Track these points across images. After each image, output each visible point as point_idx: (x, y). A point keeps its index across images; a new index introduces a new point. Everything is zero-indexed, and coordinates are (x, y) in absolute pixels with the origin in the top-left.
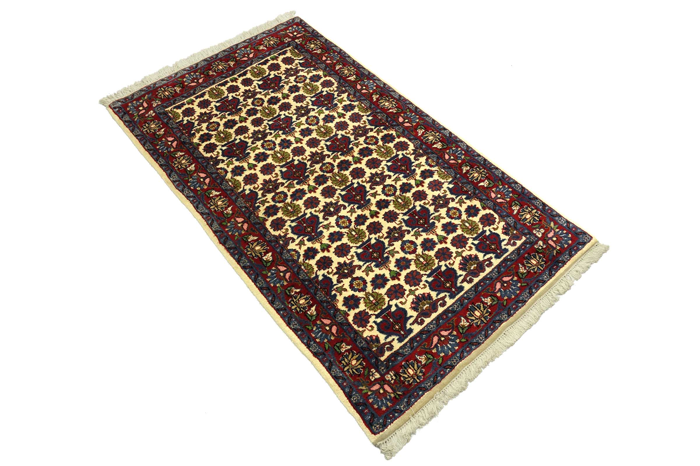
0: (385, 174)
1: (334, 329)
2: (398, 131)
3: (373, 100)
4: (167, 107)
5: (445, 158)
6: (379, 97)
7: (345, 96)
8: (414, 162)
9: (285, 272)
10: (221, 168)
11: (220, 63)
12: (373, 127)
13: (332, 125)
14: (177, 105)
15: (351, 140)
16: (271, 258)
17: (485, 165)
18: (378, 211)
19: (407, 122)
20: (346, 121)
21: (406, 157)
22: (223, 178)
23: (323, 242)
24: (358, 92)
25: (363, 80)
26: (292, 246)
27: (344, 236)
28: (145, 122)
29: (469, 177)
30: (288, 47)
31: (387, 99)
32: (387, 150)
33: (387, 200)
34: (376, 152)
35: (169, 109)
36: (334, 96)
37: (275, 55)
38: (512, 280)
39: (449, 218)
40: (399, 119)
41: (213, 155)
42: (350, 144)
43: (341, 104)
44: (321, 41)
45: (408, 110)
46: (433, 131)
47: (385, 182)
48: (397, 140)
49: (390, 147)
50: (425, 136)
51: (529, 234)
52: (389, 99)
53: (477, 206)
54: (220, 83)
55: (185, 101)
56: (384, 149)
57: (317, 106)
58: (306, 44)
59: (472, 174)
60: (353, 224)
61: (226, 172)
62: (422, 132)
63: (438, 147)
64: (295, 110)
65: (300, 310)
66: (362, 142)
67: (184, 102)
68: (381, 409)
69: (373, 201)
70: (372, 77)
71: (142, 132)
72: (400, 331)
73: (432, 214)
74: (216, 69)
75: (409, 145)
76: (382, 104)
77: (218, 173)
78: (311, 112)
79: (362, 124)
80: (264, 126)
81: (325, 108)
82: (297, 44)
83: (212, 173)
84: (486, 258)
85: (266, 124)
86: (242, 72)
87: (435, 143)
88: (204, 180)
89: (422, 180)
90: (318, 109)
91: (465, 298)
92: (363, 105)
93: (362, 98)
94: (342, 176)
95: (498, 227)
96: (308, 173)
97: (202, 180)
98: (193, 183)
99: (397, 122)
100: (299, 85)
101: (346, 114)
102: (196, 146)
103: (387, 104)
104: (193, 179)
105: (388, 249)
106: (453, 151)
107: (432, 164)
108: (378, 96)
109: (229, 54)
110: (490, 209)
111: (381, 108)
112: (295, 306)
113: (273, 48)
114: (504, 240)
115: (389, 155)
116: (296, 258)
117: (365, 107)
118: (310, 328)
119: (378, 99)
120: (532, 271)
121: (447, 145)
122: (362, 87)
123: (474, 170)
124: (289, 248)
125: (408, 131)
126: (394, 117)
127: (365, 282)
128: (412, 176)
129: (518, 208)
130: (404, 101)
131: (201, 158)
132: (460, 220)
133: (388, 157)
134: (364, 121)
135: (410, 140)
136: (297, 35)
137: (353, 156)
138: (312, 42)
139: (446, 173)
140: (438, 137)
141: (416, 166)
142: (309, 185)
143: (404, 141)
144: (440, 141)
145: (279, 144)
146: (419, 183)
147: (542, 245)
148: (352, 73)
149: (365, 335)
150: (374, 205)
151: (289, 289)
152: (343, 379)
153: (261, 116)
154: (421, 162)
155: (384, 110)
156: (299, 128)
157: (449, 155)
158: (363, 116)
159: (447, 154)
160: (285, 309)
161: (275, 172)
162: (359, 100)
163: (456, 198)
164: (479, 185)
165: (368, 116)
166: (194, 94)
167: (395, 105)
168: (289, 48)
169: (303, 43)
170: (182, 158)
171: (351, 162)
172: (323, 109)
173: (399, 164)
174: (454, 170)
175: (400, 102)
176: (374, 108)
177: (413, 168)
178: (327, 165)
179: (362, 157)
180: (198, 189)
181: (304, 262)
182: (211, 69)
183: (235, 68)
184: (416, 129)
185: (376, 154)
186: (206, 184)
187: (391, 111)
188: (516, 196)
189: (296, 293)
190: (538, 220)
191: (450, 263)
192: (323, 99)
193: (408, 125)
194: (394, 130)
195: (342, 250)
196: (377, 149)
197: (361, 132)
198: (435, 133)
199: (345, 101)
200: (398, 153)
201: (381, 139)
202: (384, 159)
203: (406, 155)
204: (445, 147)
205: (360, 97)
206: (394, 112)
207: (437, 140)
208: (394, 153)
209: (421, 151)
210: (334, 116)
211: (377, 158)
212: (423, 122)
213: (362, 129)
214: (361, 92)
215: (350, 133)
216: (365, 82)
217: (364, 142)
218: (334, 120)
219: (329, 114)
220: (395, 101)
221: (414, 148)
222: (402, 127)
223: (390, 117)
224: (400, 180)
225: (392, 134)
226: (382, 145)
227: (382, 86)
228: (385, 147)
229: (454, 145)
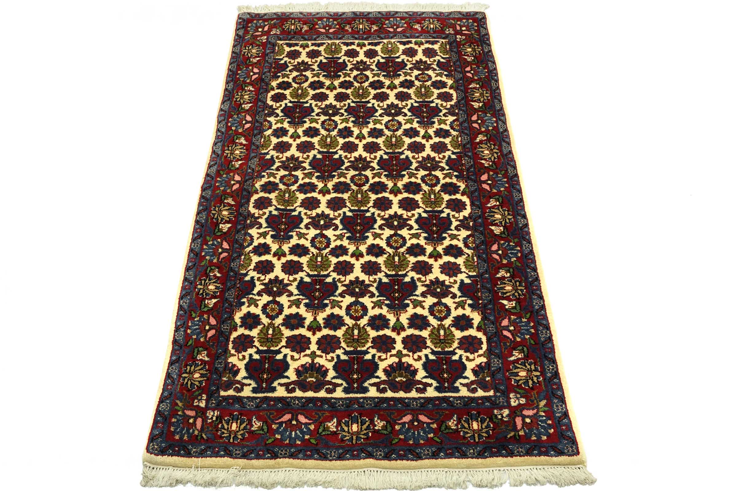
0: (409, 222)
1: (212, 333)
2: (469, 188)
3: (476, 139)
4: (280, 40)
5: (491, 246)
6: (485, 140)
7: (451, 118)
8: (451, 230)
9: (224, 250)
10: (269, 122)
11: (364, 22)
12: (447, 168)
13: (407, 141)
14: (291, 42)
15: (411, 167)
16: (227, 229)
17: (530, 284)
18: (365, 254)
19: (488, 184)
20: (426, 146)
21: (450, 219)
22: (261, 132)
23: (282, 248)
24: (468, 123)
25: (486, 113)
26: (253, 232)
27: (308, 256)
28: (251, 44)
29: (498, 285)
30: (444, 38)
31: (493, 147)
32: (437, 199)
33: (385, 250)
34: (423, 194)
35: (281, 42)
36: (439, 113)
37: (423, 40)
38: (428, 424)
39: (429, 312)
40: (483, 176)
41: (274, 105)
42: (404, 171)
43: (439, 125)
44: (482, 50)
45: (503, 172)
46: (508, 211)
47: (400, 230)
48: (458, 196)
49: (443, 199)
50: (493, 210)
51: (503, 393)
52: (494, 149)
53: (473, 321)
54: (347, 41)
55: (301, 42)
56: (435, 196)
57: (412, 113)
58: (463, 45)
59: (505, 284)
60: (328, 250)
61: (270, 127)
62: (495, 203)
63: (495, 232)
64: (387, 105)
65: (202, 294)
66: (419, 176)
67: (299, 43)
68: (174, 436)
69: (370, 241)
70: (499, 115)
71: (241, 51)
72: (263, 382)
73: (416, 295)
74: (356, 26)
75: (466, 209)
76: (480, 150)
77: (262, 124)
78: (401, 116)
79: (439, 158)
80: (344, 104)
81: (418, 120)
82: (455, 41)
83: (257, 121)
84: (424, 380)
85: (347, 104)
86: (376, 41)
87: (496, 225)
88: (246, 123)
89: (442, 253)
90: (410, 117)
91: (358, 403)
92: (460, 139)
93: (466, 131)
94: (366, 197)
95: (474, 360)
96: (336, 174)
97: (244, 122)
98: (235, 120)
99: (476, 177)
100: (417, 83)
101: (434, 138)
102: (270, 89)
103: (487, 152)
104: (238, 117)
105: (335, 298)
106: (509, 245)
107: (470, 245)
108: (485, 138)
109: (380, 18)
110: (485, 334)
111: (476, 153)
112: (202, 287)
113: (428, 32)
114: (466, 378)
115: (433, 206)
116: (246, 244)
117: (460, 143)
118: (194, 315)
119: (481, 142)
120: (462, 434)
121: (508, 235)
122: (478, 120)
123: (511, 282)
124: (250, 231)
125: (479, 194)
126: (480, 171)
127: (281, 311)
128: (435, 242)
129: (520, 356)
130: (508, 160)
131: (263, 102)
132: (439, 323)
133: (430, 207)
134: (444, 157)
135: (472, 204)
136: (465, 30)
137: (395, 185)
138: (473, 46)
139: (476, 264)
140: (508, 221)
141: (449, 236)
142: (326, 185)
143: (465, 202)
144: (505, 227)
145: (339, 130)
146: (435, 254)
147: (504, 415)
148: (482, 99)
149: (231, 360)
150: (366, 246)
151: (213, 268)
152: (173, 382)
153: (350, 94)
154: (459, 235)
155: (476, 157)
156: (374, 125)
157: (499, 247)
158: (449, 150)
159: (498, 245)
160: (191, 283)
161: (309, 154)
162: (461, 132)
163: (460, 297)
164: (501, 301)
165: (453, 153)
166: (315, 40)
167: (495, 158)
168: (444, 41)
169: (463, 42)
170: (249, 93)
171: (388, 188)
172: (416, 120)
173: (435, 222)
174: (488, 266)
175: (504, 159)
176: (468, 148)
177: (444, 235)
178: (363, 177)
179: (403, 191)
180: (234, 128)
181: (249, 253)
182: (350, 24)
183: (373, 34)
184: (491, 198)
185: (422, 196)
186: (243, 128)
187: (483, 162)
188: (532, 342)
189: (215, 276)
190: (531, 386)
191: (380, 357)
192: (425, 110)
193: (487, 187)
194: (466, 183)
195: (292, 267)
196: (428, 192)
197: (429, 165)
198: (509, 214)
199: (446, 124)
200: (445, 210)
201: (443, 184)
202: (424, 207)
203: (451, 217)
204: (503, 236)
205: (466, 129)
206: (486, 165)
207: (503, 223)
208: (440, 207)
209: (471, 224)
210: (419, 134)
211: (418, 201)
212: (506, 195)
213: (434, 163)
214: (471, 124)
215: (418, 160)
216: (487, 116)
217: (422, 176)
218: (414, 137)
219: (415, 128)
220: (499, 154)
221: (467, 216)
222: (478, 186)
223: (474, 168)
224: (418, 239)
225: (460, 187)
226: (437, 191)
227: (501, 130)
228: (437, 195)
229: (516, 240)
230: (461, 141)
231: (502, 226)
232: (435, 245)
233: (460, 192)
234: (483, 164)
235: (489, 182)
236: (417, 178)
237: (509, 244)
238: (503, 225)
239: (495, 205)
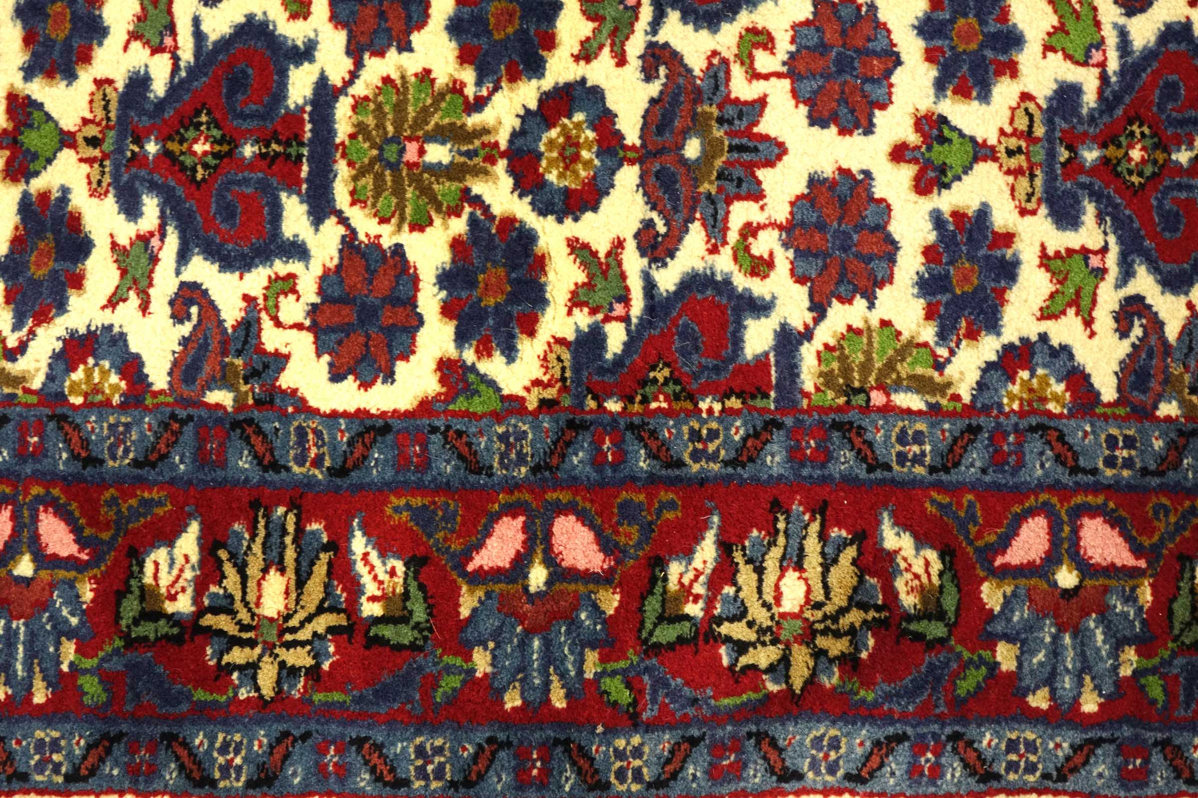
5: (63, 514)
32: (416, 181)
34: (457, 87)
40: (586, 535)
45: (616, 691)
46: (314, 672)
48: (436, 338)
49: (419, 226)
50: (320, 570)
62: (371, 588)
63: (161, 555)
75: (336, 376)
76: (812, 546)
87: (210, 570)
92: (912, 401)
101: (926, 204)
103: (793, 592)
106: (62, 631)
115: (366, 151)
121: (131, 643)
125: (444, 488)
126: (628, 512)
133: (360, 130)
140: (238, 656)
143: (390, 377)
158: (819, 310)
159: (71, 562)
167: (742, 647)
184: (415, 563)
185: (442, 78)
193: (497, 551)
194: (530, 402)
196: (472, 120)
197: (691, 149)
198: (287, 672)
199: (1047, 314)
200: (332, 231)
202: (359, 89)
203: (281, 267)
204: (130, 607)
206: (675, 571)
207: (223, 622)
208: (356, 199)
211: (406, 47)
212: (433, 682)
213: (711, 190)
214: (1048, 510)
215: (739, 72)
216: (1116, 645)
217: (600, 91)
219: (1013, 70)
220: (771, 686)
221: (286, 380)
222: (509, 487)
225: (511, 355)
226: (478, 187)
227: (987, 739)
228: (445, 188)
229: (91, 686)
230: (889, 408)
231: (201, 611)
233: (469, 356)
235: (535, 577)
237: (71, 634)
238: (209, 620)
239: (355, 588)
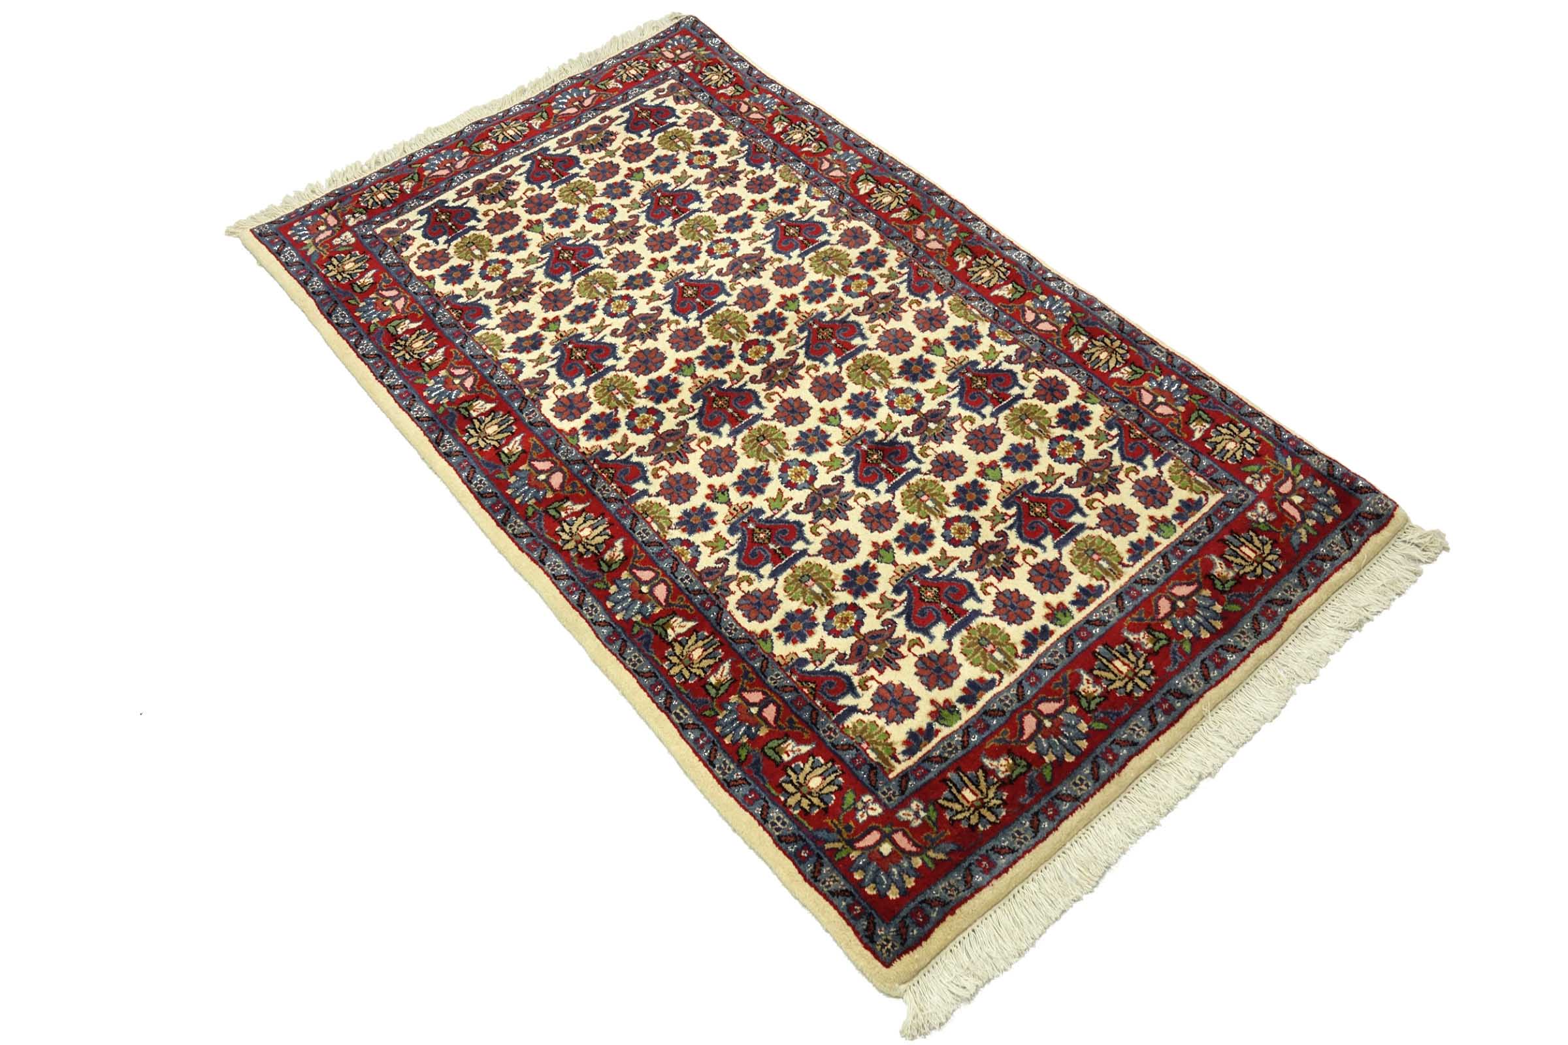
0: (625, 339)
2: (572, 445)
3: (624, 543)
5: (475, 381)
6: (605, 552)
7: (706, 561)
8: (552, 366)
10: (1008, 343)
11: (1130, 687)
12: (635, 459)
13: (746, 463)
15: (696, 420)
17: (388, 365)
18: (650, 271)
19: (542, 472)
20: (705, 476)
21: (566, 380)
22: (995, 321)
23: (764, 213)
25: (645, 619)
26: (825, 205)
27: (723, 226)
29: (436, 340)
30: (904, 776)
31: (581, 549)
32: (610, 397)
33: (627, 289)
34: (638, 391)
36: (739, 559)
37: (945, 731)
38: (433, 171)
39: (508, 262)
40: (561, 480)
41: (1039, 373)
42: (701, 409)
43: (717, 534)
45: (530, 512)
46: (481, 449)
48: (579, 423)
49: (600, 404)
50: (506, 435)
51: (364, 237)
52: (577, 547)
53: (444, 282)
54: (1099, 601)
56: (616, 400)
58: (841, 787)
59: (426, 347)
60: (704, 247)
61: (992, 335)
62: (510, 447)
63: (482, 402)
64: (851, 508)
65: (799, 126)
66: (669, 416)
67: (1181, 524)
69: (658, 287)
70: (615, 633)
73: (541, 267)
75: (552, 410)
76: (601, 528)
77: (1011, 332)
78: (803, 501)
79: (663, 468)
80: (928, 456)
81: (764, 517)
82: (872, 789)
83: (1024, 332)
84: (465, 200)
85: (923, 460)
86: (1041, 649)
87: (487, 414)
88: (1037, 317)
89: (543, 332)
90: (784, 511)
91: (523, 147)
92: (656, 528)
93: (655, 549)
94: (722, 334)
95: (418, 248)
96: (802, 336)
97: (1043, 317)
98: (1059, 305)
99: (570, 470)
100: (844, 597)
101: (705, 500)
102: (1089, 395)
103: (586, 532)
104: (1063, 316)
105: (640, 210)
108: (607, 557)
110: (420, 278)
111: (603, 515)
112: (808, 127)
113: (957, 767)
114: (419, 228)
115: (607, 384)
116: (814, 190)
117: (649, 519)
118: (782, 107)
119: (609, 544)
120: (392, 183)
121: (457, 410)
123: (419, 354)
124: (828, 203)
125: (546, 446)
126: (574, 485)
129: (362, 280)
131: (1066, 365)
132: (487, 259)
133: (611, 379)
134: (656, 476)
135: (546, 423)
136: (879, 843)
137: (694, 376)
139: (484, 347)
140: (472, 432)
142: (798, 312)
143: (562, 420)
144: (470, 419)
145: (879, 405)
146: (551, 325)
147: (352, 219)
148: (678, 649)
149: (696, 105)
150: (657, 280)
151: (822, 150)
152: (733, 60)
153: (941, 483)
154: (534, 367)
155: (598, 509)
156: (834, 455)
158: (658, 495)
160: (825, 124)
161: (877, 335)
162: (663, 543)
163: (481, 299)
164: (420, 323)
165: (645, 493)
166: (1164, 556)
167: (563, 531)
168: (899, 768)
169: (850, 797)
170: (1112, 364)
171: (700, 364)
172: (768, 513)
174: (464, 353)
175: (546, 540)
176: (625, 517)
178: (756, 359)
179: (673, 375)
180: (1043, 297)
181: (798, 184)
182: (1151, 654)
183: (1070, 665)
184: (523, 451)
185: (637, 387)
186: (1029, 309)
187: (579, 507)
188: (353, 302)
189: (809, 146)
190: (333, 259)
191: (533, 190)
192: (772, 546)
193: (541, 465)
194: (581, 450)
195: (727, 204)
196: (633, 398)
197: (670, 444)
198: (477, 444)
199: (705, 544)
200: (584, 388)
201: (618, 425)
202: (620, 373)
203: (567, 384)
204: (465, 405)
205: (659, 554)
206: (569, 503)
207: (477, 424)
208: (595, 388)
209: (527, 392)
210: (738, 490)
211: (637, 376)
212: (499, 472)
213: (664, 453)
214: (657, 574)
215: (696, 441)
216: (639, 612)
217: (664, 418)
218: (739, 477)
219: (754, 496)
220: (560, 543)
221: (542, 401)
222: (558, 458)
223: (585, 485)
224: (591, 328)
225: (589, 439)
226: (620, 409)
227: (589, 599)
228: (614, 403)
229: (441, 410)
230: (649, 523)
231: (476, 418)
232: (561, 335)
233: (581, 432)
234: (575, 504)
235: (542, 477)
236: (670, 410)
237: (450, 398)
238: (475, 421)
239: (507, 444)
